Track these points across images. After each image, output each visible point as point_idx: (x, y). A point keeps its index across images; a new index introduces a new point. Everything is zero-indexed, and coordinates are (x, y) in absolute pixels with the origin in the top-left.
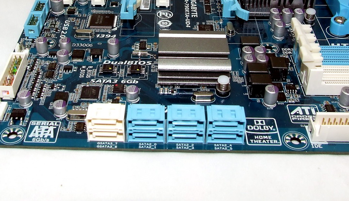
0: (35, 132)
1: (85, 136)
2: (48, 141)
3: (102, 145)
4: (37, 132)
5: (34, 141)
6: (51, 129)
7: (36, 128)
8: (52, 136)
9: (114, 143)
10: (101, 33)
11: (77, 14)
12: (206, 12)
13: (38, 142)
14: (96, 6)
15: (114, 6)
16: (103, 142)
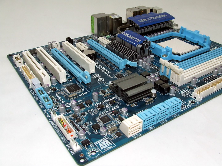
0: (102, 147)
1: (124, 137)
2: (112, 147)
3: (135, 136)
4: (103, 146)
5: (106, 150)
6: (107, 141)
7: (100, 144)
8: (111, 144)
9: (138, 133)
10: (79, 94)
11: (57, 90)
12: (112, 70)
13: (108, 149)
14: (63, 83)
15: (71, 80)
16: (134, 135)
